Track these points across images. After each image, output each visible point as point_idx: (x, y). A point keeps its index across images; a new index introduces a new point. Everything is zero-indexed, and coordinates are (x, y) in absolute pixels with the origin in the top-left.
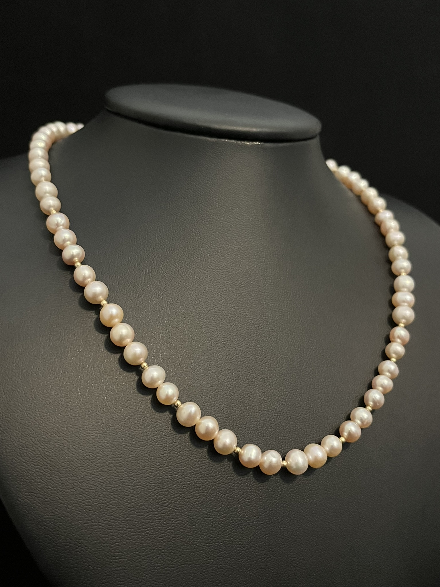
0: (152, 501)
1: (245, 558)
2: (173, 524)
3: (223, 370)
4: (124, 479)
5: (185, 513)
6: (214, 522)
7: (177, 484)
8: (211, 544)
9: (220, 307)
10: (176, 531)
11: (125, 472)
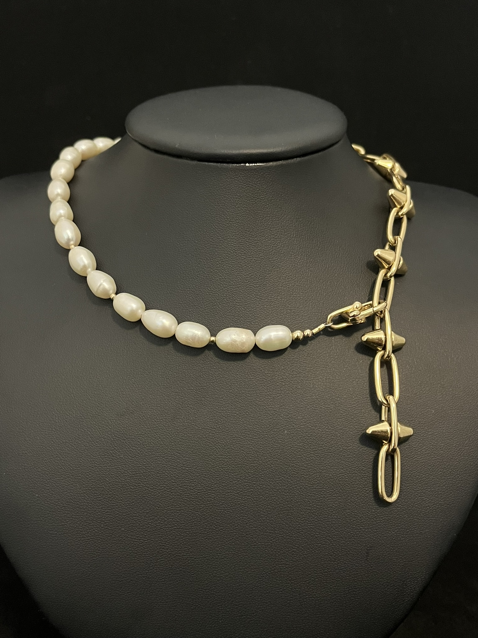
0: (88, 494)
1: (166, 559)
2: (104, 516)
4: (66, 471)
5: (116, 509)
6: (142, 522)
7: (113, 483)
8: (136, 540)
10: (106, 523)
11: (69, 467)
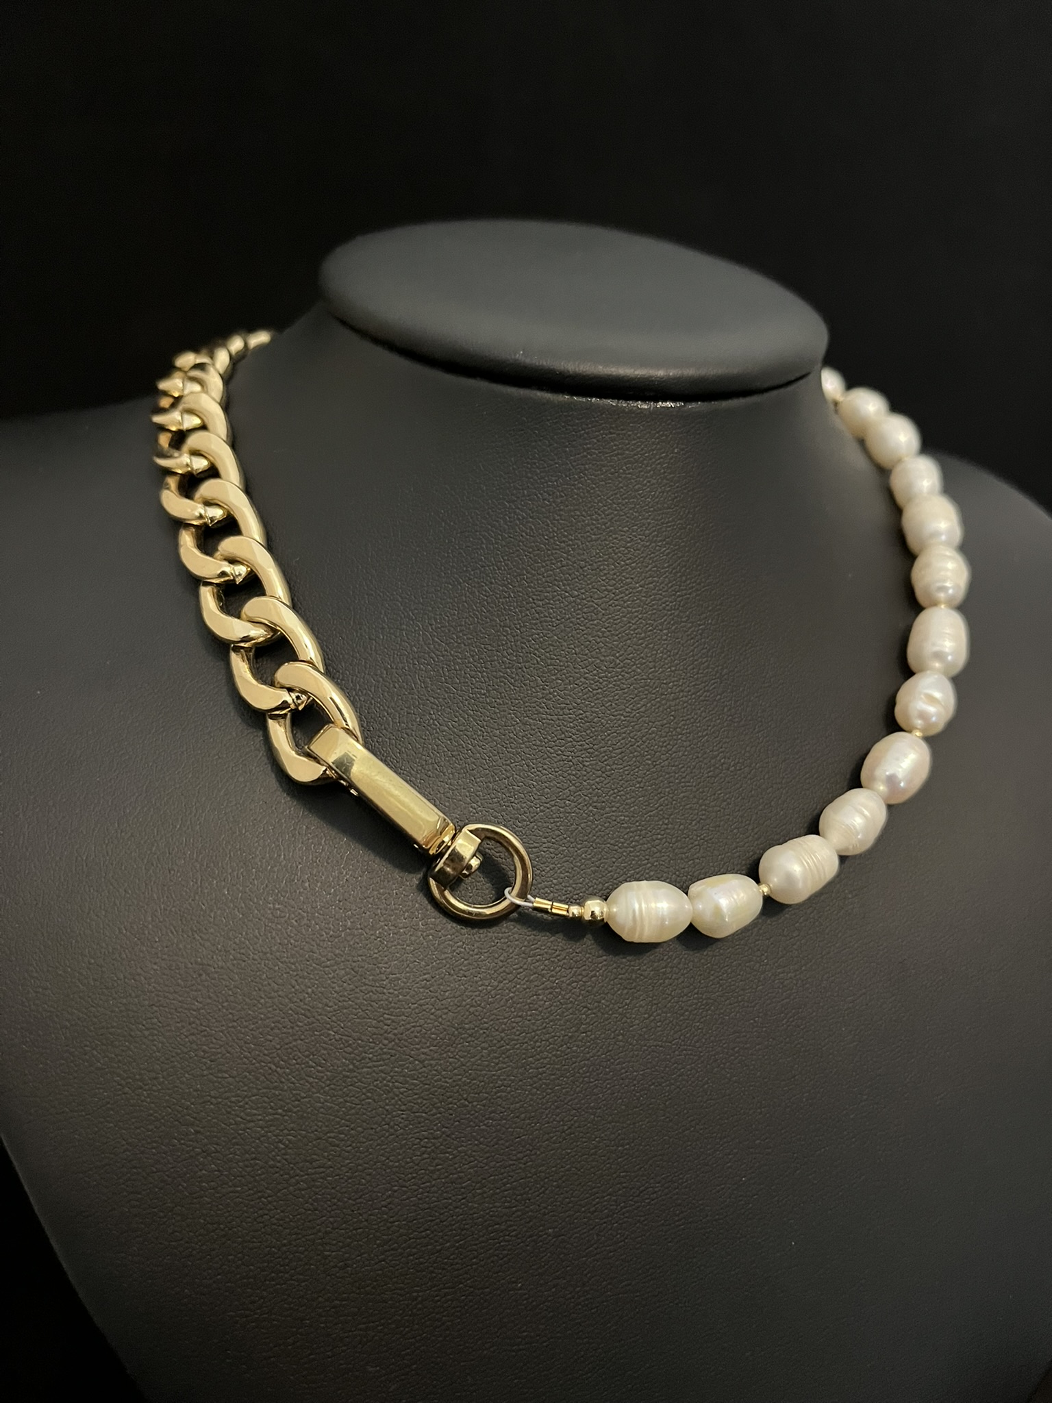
3: (564, 954)
9: (563, 805)
